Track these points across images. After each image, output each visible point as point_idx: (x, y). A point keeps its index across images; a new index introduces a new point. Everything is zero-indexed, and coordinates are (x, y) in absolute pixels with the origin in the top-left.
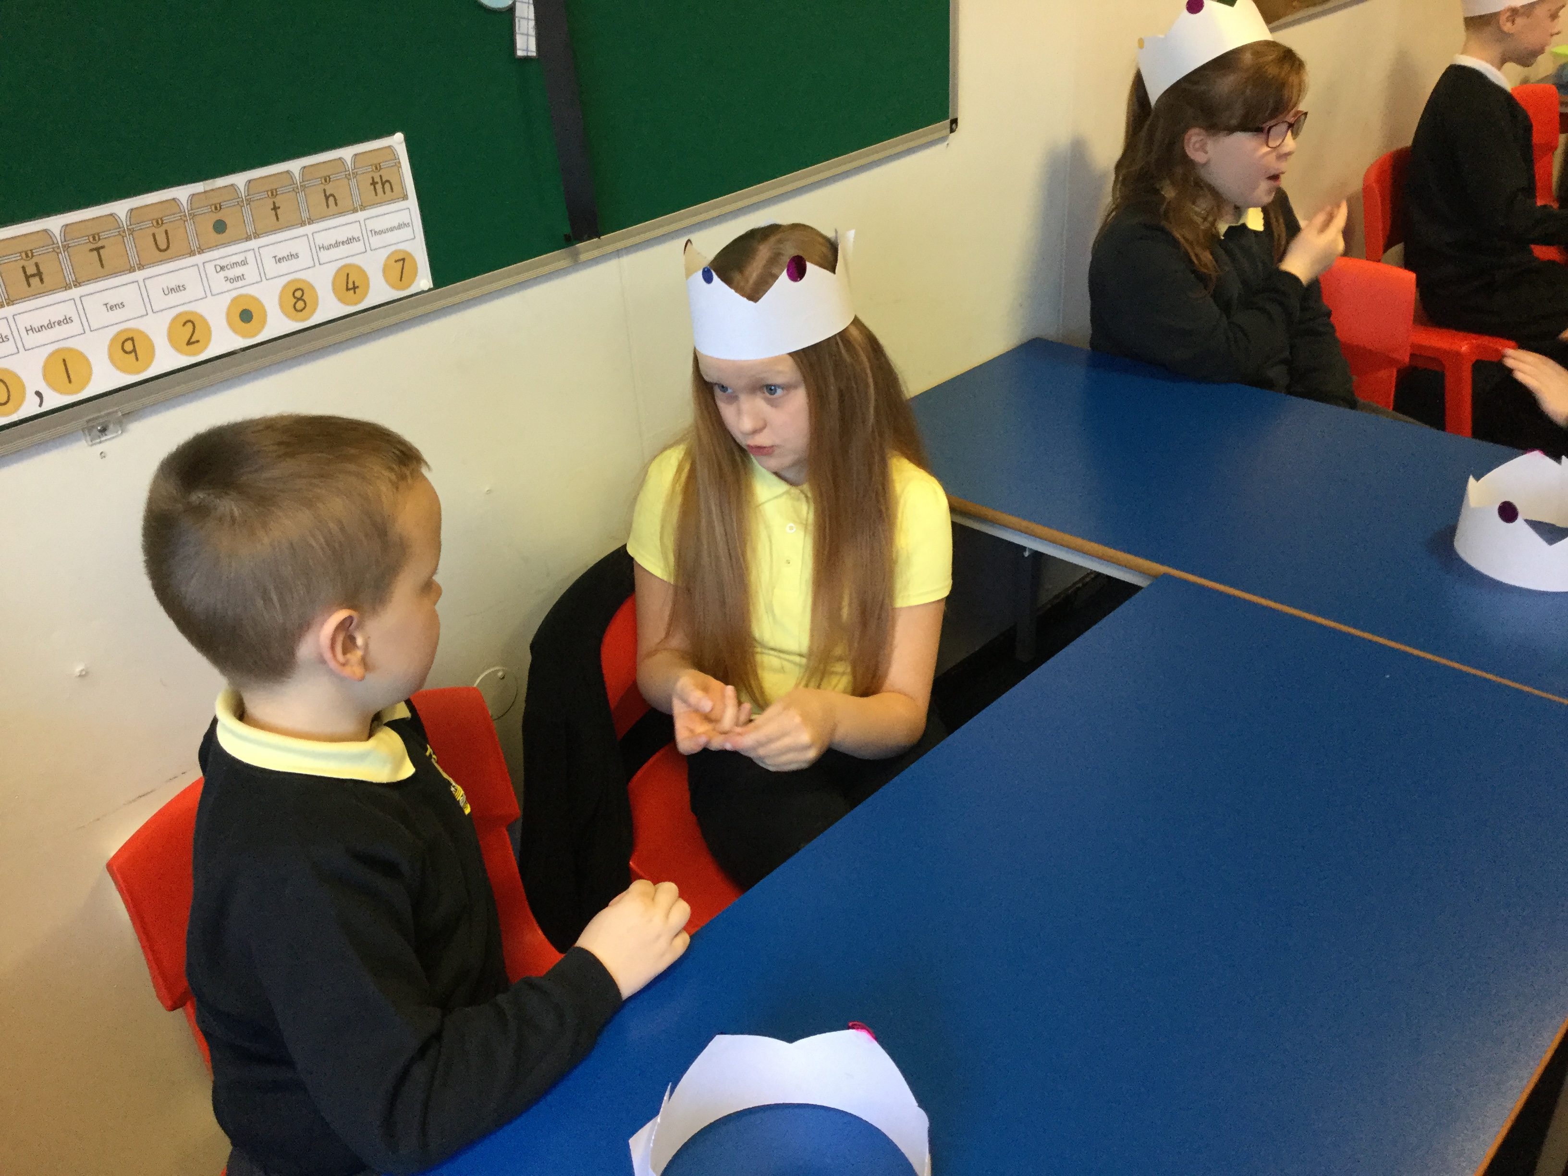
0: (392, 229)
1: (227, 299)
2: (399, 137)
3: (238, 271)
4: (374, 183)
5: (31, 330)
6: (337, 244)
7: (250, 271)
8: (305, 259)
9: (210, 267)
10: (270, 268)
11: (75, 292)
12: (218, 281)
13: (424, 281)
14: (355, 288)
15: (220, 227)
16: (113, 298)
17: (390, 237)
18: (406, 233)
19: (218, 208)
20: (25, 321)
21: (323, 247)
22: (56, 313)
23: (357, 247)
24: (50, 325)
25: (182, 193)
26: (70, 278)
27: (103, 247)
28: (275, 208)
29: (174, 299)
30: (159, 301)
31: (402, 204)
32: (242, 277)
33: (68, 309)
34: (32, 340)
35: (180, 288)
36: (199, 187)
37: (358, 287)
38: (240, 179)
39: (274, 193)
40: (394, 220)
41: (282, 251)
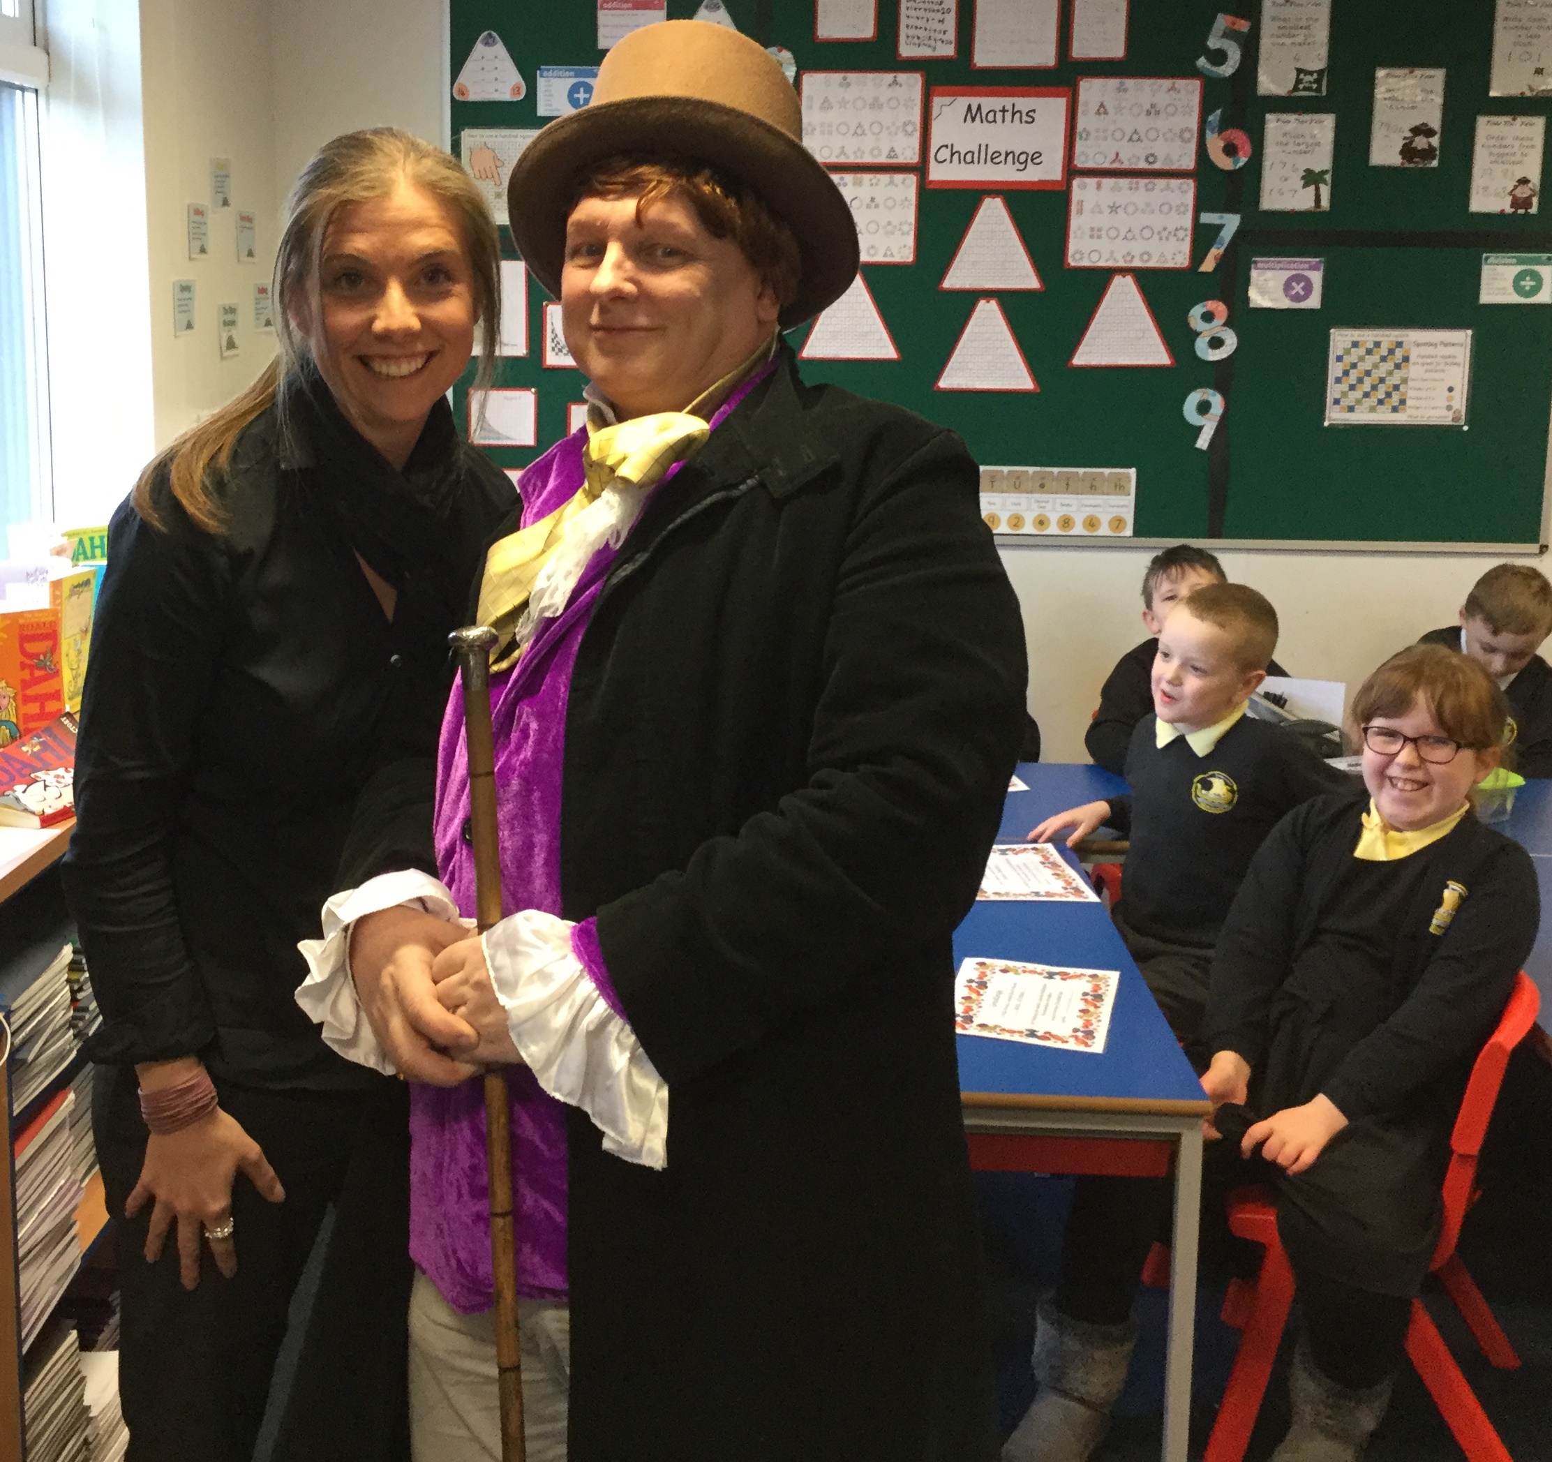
0: (1119, 507)
1: (1036, 514)
2: (1132, 472)
3: (1043, 504)
4: (1116, 486)
6: (1091, 506)
7: (1049, 506)
8: (1074, 508)
9: (1033, 500)
10: (1058, 507)
12: (1035, 506)
13: (1129, 532)
14: (1093, 526)
15: (1042, 486)
16: (992, 500)
17: (1115, 509)
18: (1125, 510)
19: (1043, 478)
21: (1083, 505)
23: (1100, 509)
25: (1031, 470)
28: (1067, 484)
29: (1015, 507)
30: (1010, 506)
31: (1127, 497)
32: (1044, 507)
35: (1018, 504)
36: (1038, 469)
37: (1095, 526)
38: (1056, 470)
39: (1068, 479)
40: (1122, 503)
41: (1066, 502)
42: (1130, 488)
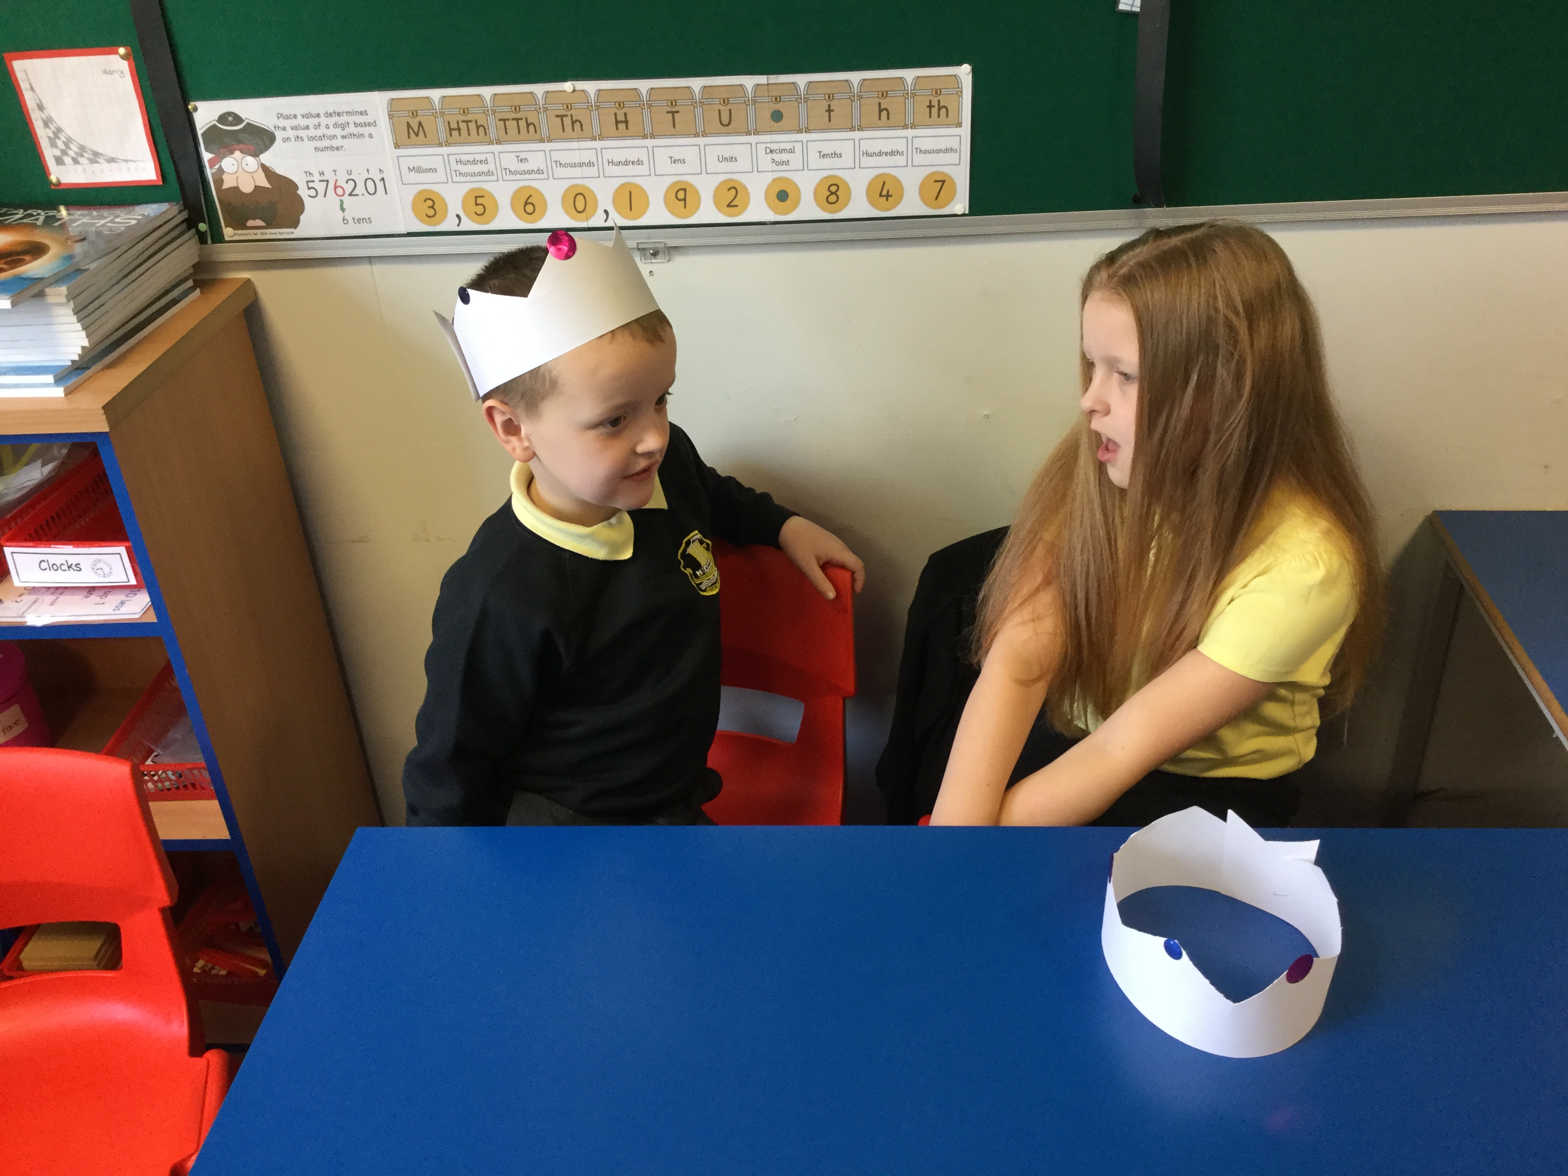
0: (939, 151)
1: (770, 177)
2: (964, 72)
3: (784, 157)
4: (930, 107)
5: (611, 162)
6: (881, 153)
7: (795, 160)
8: (847, 160)
9: (761, 148)
10: (814, 161)
11: (649, 142)
12: (765, 161)
13: (960, 204)
14: (888, 196)
15: (777, 116)
16: (677, 153)
17: (934, 158)
18: (952, 158)
19: (778, 99)
20: (609, 155)
21: (867, 154)
22: (632, 155)
23: (900, 160)
24: (626, 163)
25: (749, 81)
26: (648, 130)
27: (678, 112)
28: (829, 111)
29: (726, 167)
30: (713, 165)
31: (955, 131)
32: (787, 163)
33: (642, 154)
34: (611, 170)
35: (733, 159)
36: (762, 79)
37: (891, 196)
38: (802, 80)
39: (831, 97)
40: (943, 144)
41: (828, 148)
42: (959, 111)
